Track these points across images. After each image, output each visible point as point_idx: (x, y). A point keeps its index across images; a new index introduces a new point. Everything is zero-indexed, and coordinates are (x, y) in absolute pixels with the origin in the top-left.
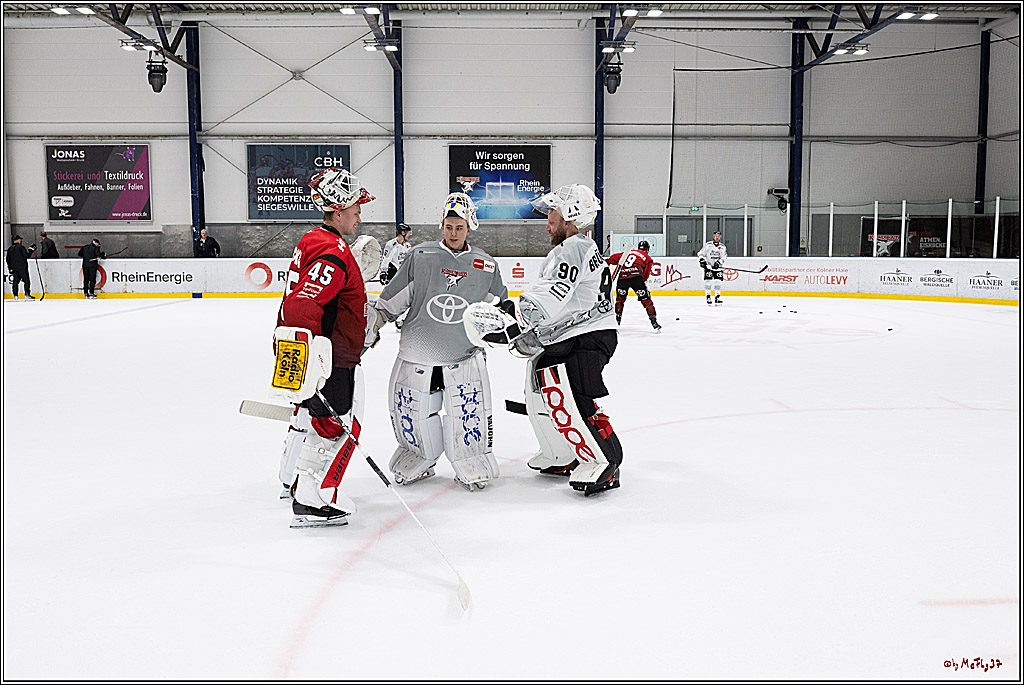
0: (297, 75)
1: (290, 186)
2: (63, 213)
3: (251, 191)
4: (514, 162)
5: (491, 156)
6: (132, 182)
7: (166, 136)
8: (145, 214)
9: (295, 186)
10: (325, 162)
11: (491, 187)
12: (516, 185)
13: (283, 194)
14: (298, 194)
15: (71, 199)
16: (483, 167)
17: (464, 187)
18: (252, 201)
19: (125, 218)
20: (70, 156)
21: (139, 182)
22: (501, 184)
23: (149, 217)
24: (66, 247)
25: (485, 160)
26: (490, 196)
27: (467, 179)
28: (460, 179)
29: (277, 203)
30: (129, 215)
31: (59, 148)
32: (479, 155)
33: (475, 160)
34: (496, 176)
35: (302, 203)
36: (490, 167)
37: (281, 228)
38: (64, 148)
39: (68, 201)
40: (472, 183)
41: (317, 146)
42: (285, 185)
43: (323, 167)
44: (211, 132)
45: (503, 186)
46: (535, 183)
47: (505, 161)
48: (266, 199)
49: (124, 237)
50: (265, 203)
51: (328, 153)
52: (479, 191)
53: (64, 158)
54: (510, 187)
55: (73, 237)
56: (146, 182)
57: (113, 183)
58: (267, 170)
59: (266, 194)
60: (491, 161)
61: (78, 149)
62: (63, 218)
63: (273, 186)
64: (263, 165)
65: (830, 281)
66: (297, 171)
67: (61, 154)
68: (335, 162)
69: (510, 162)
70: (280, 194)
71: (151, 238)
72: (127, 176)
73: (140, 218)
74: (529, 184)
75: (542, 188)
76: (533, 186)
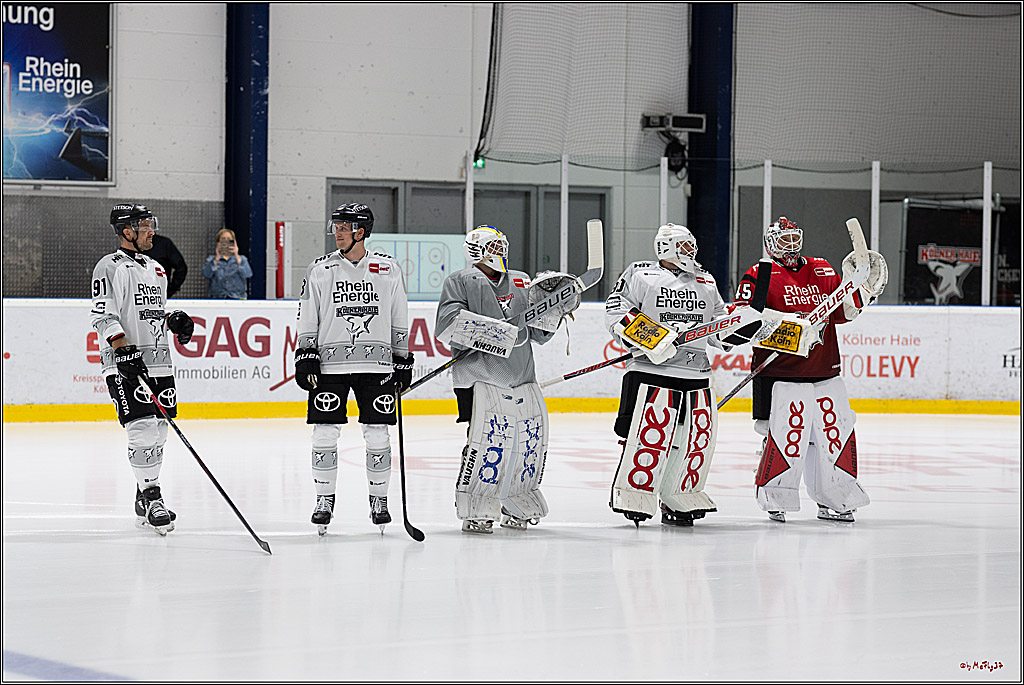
12: (16, 71)
46: (68, 68)
65: (875, 369)
74: (55, 68)
75: (87, 87)
76: (62, 77)
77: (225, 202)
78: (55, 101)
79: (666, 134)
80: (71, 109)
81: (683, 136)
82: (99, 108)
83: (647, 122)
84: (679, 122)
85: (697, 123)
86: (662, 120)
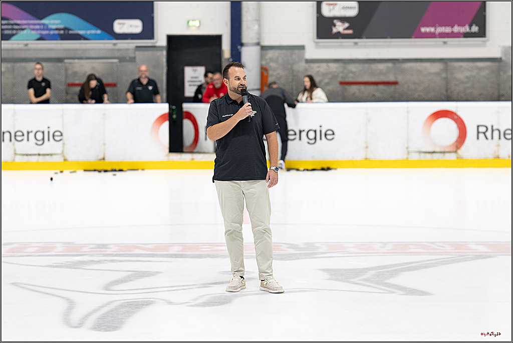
2: (340, 27)
8: (475, 29)
15: (354, 4)
19: (443, 35)
23: (482, 33)
24: (342, 83)
30: (448, 30)
39: (349, 7)
49: (437, 67)
55: (353, 67)
62: (339, 36)
71: (480, 69)
73: (466, 35)
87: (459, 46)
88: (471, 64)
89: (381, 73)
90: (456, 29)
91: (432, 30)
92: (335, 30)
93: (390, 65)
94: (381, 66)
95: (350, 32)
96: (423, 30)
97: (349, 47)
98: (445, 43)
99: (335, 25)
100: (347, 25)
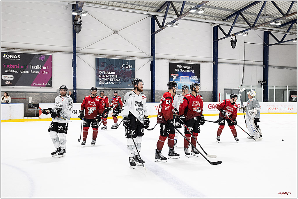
0: (115, 32)
1: (112, 75)
2: (8, 83)
3: (97, 76)
4: (189, 69)
5: (182, 67)
6: (44, 70)
7: (61, 52)
8: (49, 84)
9: (114, 75)
10: (126, 66)
11: (182, 78)
12: (190, 78)
13: (110, 78)
14: (115, 78)
15: (12, 76)
16: (179, 71)
17: (173, 77)
18: (97, 80)
19: (39, 86)
20: (13, 57)
21: (46, 70)
22: (185, 77)
23: (51, 86)
25: (180, 68)
26: (182, 81)
27: (175, 75)
28: (172, 75)
29: (107, 81)
30: (41, 84)
31: (6, 53)
32: (178, 67)
33: (177, 68)
34: (184, 74)
35: (117, 81)
36: (182, 71)
37: (108, 91)
38: (10, 54)
39: (11, 77)
40: (176, 76)
41: (123, 60)
42: (110, 74)
43: (125, 68)
44: (80, 51)
45: (186, 78)
46: (196, 77)
47: (186, 69)
48: (103, 79)
49: (38, 94)
50: (102, 81)
51: (127, 63)
52: (178, 79)
53: (9, 58)
54: (188, 78)
56: (50, 70)
57: (34, 70)
58: (103, 68)
59: (103, 77)
60: (182, 69)
61: (17, 54)
62: (7, 85)
63: (106, 75)
64: (102, 66)
66: (115, 69)
67: (8, 56)
68: (130, 66)
69: (188, 70)
70: (108, 78)
71: (50, 95)
72: (40, 67)
73: (46, 86)
74: (194, 77)
75: (198, 79)
76: (195, 78)
77: (213, 92)
78: (194, 80)
79: (261, 83)
80: (196, 81)
81: (263, 84)
82: (199, 81)
83: (259, 82)
84: (263, 82)
85: (265, 82)
86: (261, 82)
87: (44, 89)
88: (48, 93)
89: (21, 95)
90: (43, 84)
91: (37, 84)
92: (6, 83)
93: (24, 93)
94: (21, 93)
95: (11, 84)
96: (34, 84)
97: (11, 88)
98: (41, 88)
99: (6, 82)
100: (10, 82)
